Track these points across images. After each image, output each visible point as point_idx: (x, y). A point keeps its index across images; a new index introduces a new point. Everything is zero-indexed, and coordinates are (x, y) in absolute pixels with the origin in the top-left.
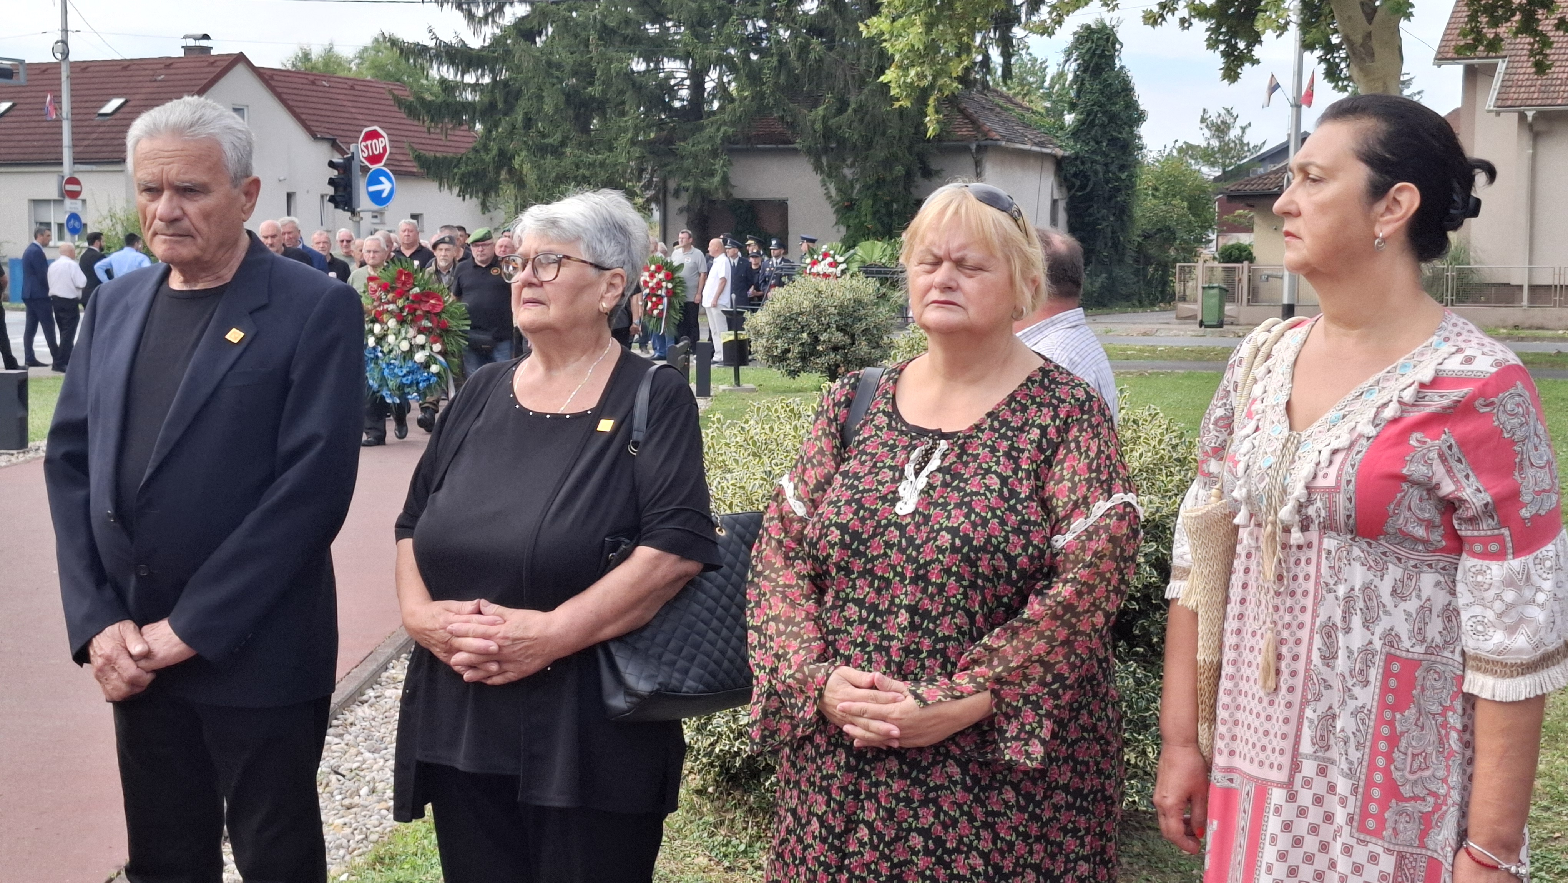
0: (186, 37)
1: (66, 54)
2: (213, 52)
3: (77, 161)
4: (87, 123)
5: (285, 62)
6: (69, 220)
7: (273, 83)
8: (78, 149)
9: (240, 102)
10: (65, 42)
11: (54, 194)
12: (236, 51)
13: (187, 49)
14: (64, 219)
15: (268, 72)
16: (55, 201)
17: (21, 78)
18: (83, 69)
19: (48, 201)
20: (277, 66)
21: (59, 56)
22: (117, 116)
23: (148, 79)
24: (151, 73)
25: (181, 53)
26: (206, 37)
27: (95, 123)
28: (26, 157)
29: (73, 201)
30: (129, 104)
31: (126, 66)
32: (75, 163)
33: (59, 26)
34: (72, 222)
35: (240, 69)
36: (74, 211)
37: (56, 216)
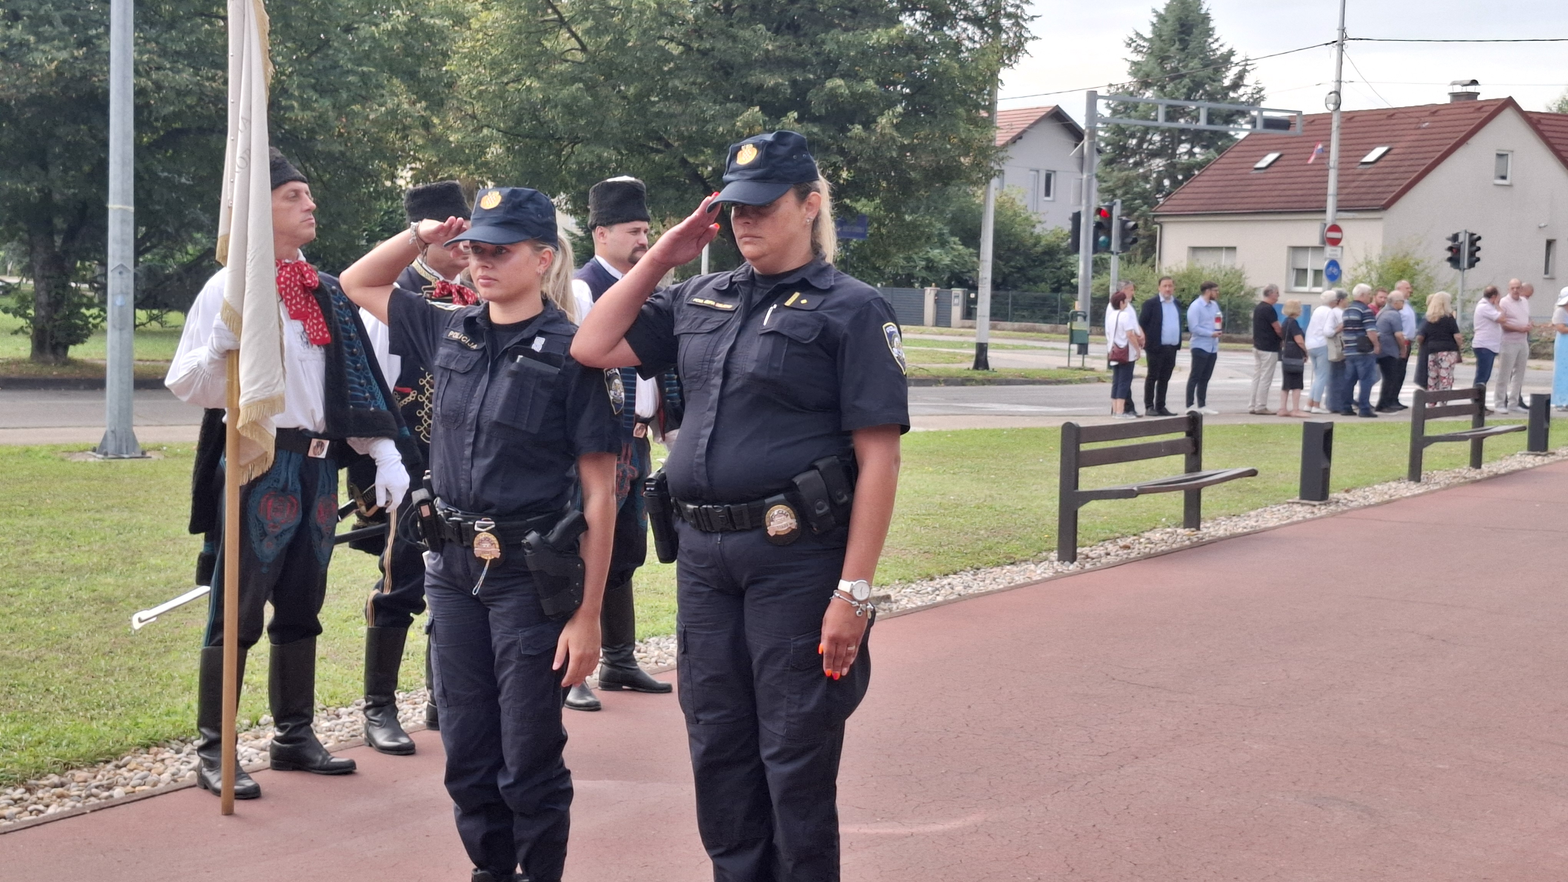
0: (1454, 84)
1: (1338, 105)
2: (1479, 98)
3: (1340, 209)
4: (1350, 171)
5: (1551, 105)
6: (1328, 266)
7: (1541, 128)
8: (1340, 197)
9: (1505, 147)
10: (1338, 93)
11: (1316, 241)
12: (1505, 95)
13: (1455, 96)
14: (1323, 265)
15: (1536, 117)
16: (1315, 248)
17: (1297, 129)
18: (1350, 118)
19: (1306, 248)
20: (1543, 110)
21: (1331, 107)
22: (1380, 164)
23: (1413, 126)
24: (1417, 120)
25: (1447, 100)
26: (1474, 82)
27: (1356, 171)
28: (1290, 205)
29: (1334, 248)
30: (1393, 152)
31: (1391, 114)
32: (1338, 211)
33: (1333, 77)
34: (1331, 269)
35: (1508, 114)
36: (1334, 258)
37: (1313, 263)
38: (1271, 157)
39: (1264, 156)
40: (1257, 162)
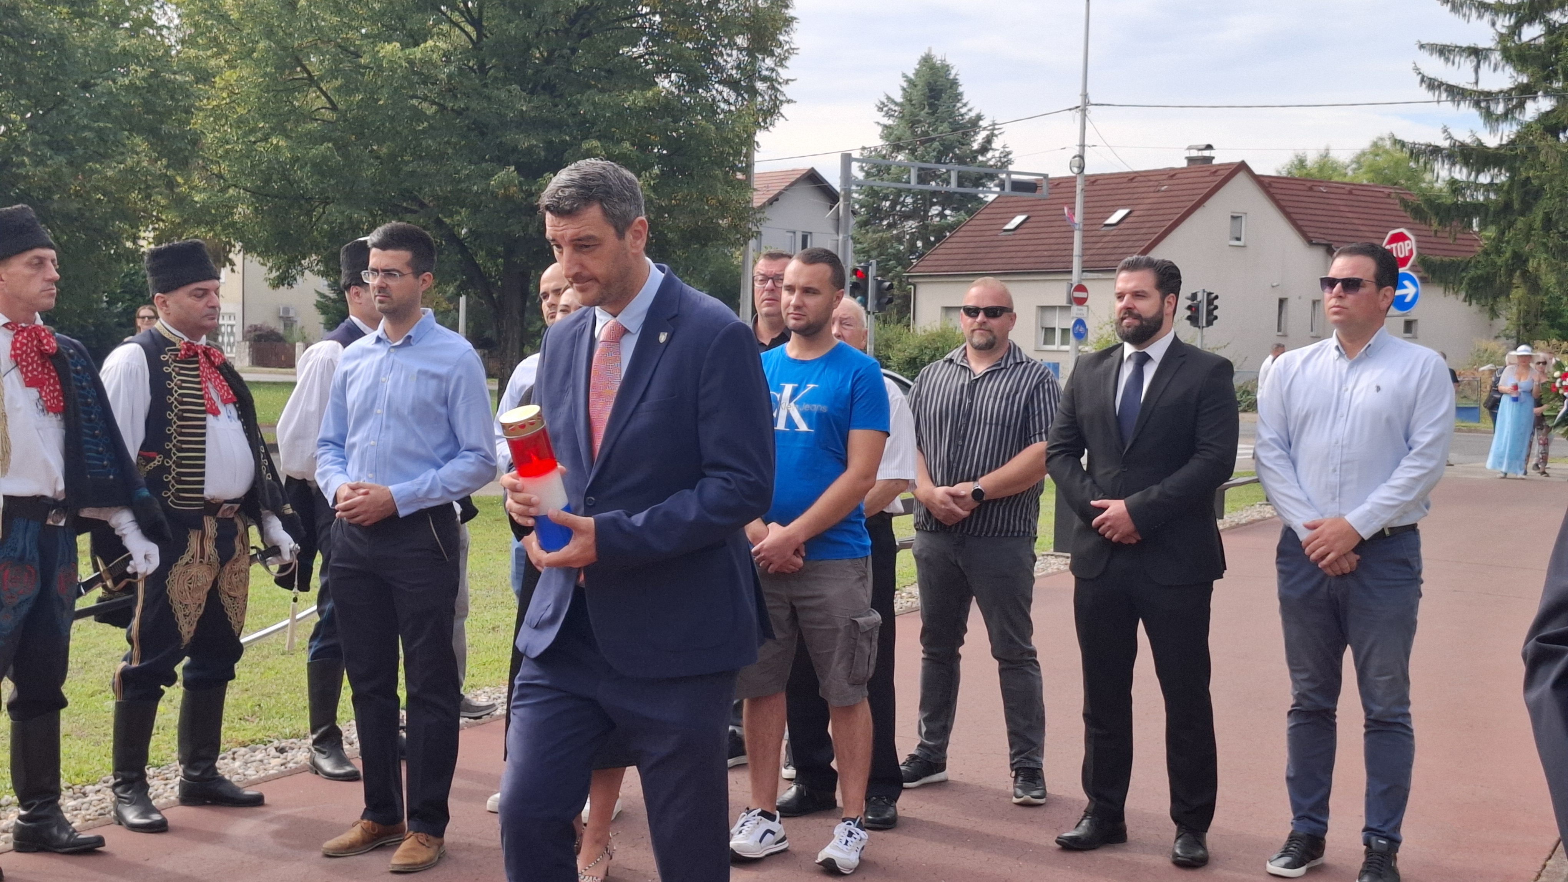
0: (1189, 148)
1: (1082, 168)
2: (1215, 162)
3: (1086, 269)
4: (1093, 233)
5: (1280, 169)
6: (1075, 325)
7: (1272, 190)
8: (1086, 258)
9: (1238, 210)
10: (1082, 157)
11: (1063, 302)
12: (1238, 160)
13: (1190, 160)
14: (1070, 324)
15: (1267, 180)
16: (1061, 307)
17: (1044, 192)
18: (1093, 181)
19: (1053, 308)
20: (1273, 173)
21: (1076, 170)
22: (1122, 226)
23: (1152, 189)
24: (1156, 183)
25: (1184, 164)
26: (1209, 147)
27: (1100, 233)
28: (1037, 266)
29: (1080, 307)
30: (1135, 214)
31: (1132, 178)
32: (1083, 271)
33: (1077, 141)
34: (1077, 327)
35: (1241, 178)
36: (1080, 316)
37: (1062, 322)
38: (1019, 219)
39: (1013, 218)
40: (1006, 224)
